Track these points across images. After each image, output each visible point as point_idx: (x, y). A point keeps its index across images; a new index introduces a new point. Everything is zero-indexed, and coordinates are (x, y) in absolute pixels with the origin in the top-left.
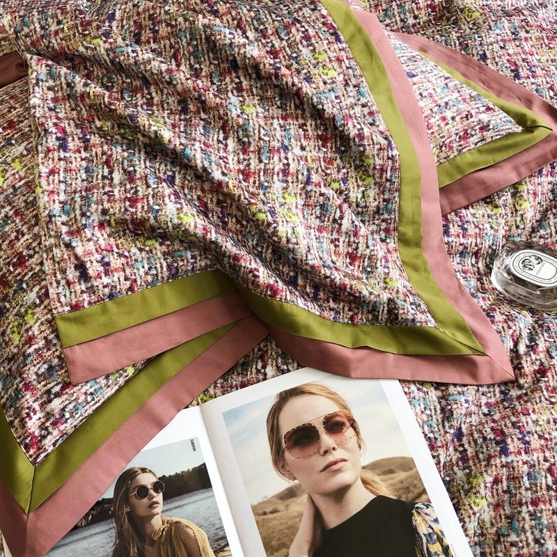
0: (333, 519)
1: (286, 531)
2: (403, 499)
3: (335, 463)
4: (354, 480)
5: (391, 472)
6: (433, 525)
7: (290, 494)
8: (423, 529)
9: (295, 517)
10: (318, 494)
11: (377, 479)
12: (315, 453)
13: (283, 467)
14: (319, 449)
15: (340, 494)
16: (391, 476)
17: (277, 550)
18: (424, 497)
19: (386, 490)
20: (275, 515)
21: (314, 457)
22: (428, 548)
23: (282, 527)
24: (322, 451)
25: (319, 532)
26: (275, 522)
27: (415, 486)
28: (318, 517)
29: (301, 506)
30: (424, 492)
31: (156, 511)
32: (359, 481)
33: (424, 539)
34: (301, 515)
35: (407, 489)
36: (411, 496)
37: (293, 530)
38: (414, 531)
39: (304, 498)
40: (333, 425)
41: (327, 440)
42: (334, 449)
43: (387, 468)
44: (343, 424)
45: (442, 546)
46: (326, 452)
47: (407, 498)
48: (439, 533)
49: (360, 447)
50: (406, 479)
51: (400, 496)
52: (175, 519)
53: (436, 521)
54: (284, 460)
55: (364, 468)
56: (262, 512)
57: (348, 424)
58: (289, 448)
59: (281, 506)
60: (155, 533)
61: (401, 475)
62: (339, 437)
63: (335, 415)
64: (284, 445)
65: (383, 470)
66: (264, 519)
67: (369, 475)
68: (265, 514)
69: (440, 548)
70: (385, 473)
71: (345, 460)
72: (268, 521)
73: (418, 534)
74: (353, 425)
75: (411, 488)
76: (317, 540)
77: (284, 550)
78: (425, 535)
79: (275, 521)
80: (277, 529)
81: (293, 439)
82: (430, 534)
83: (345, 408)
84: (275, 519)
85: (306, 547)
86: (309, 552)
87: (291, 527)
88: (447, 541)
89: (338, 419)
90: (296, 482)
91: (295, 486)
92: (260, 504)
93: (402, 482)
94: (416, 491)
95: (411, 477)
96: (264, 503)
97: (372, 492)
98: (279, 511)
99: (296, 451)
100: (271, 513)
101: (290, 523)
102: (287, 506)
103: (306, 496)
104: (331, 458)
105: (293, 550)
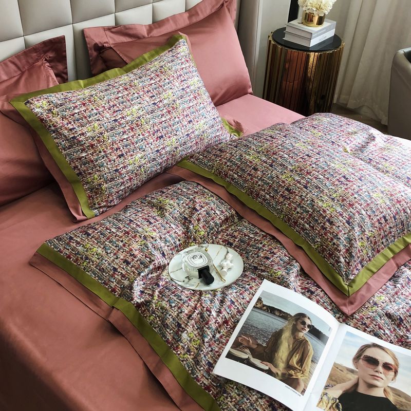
1: (341, 379)
4: (381, 386)
7: (352, 371)
9: (347, 378)
10: (362, 379)
11: (391, 393)
13: (356, 362)
14: (375, 368)
15: (371, 386)
16: (398, 397)
17: (332, 381)
19: (392, 399)
21: (371, 369)
23: (340, 377)
24: (376, 370)
28: (356, 385)
32: (383, 389)
35: (402, 405)
36: (401, 408)
39: (356, 377)
40: (387, 366)
41: (380, 368)
42: (381, 373)
43: (399, 394)
44: (391, 369)
49: (392, 380)
50: (404, 402)
52: (307, 339)
54: (358, 361)
55: (389, 387)
56: (336, 367)
57: (394, 370)
58: (363, 359)
59: (345, 371)
61: (404, 400)
62: (386, 371)
63: (391, 365)
64: (362, 357)
67: (388, 390)
68: (337, 368)
70: (396, 394)
71: (382, 379)
72: (337, 371)
74: (396, 372)
75: (404, 406)
77: (335, 383)
79: (339, 373)
80: (338, 375)
81: (367, 358)
85: (344, 389)
86: (344, 391)
87: (343, 379)
89: (391, 366)
90: (357, 370)
92: (338, 364)
93: (401, 402)
95: (408, 403)
96: (340, 365)
97: (385, 395)
98: (343, 372)
99: (365, 363)
100: (340, 370)
101: (344, 378)
102: (347, 373)
103: (357, 377)
104: (377, 374)
105: (338, 386)
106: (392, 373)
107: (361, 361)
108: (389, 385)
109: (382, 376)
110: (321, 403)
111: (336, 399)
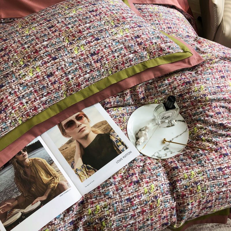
0: (86, 145)
1: (71, 153)
2: (106, 133)
3: (82, 128)
4: (89, 132)
6: (117, 137)
7: (70, 142)
9: (73, 148)
10: (79, 139)
12: (75, 128)
13: (66, 135)
14: (76, 126)
15: (86, 137)
17: (70, 159)
18: (112, 130)
19: (100, 132)
20: (67, 149)
21: (75, 129)
22: (117, 145)
24: (77, 126)
25: (82, 150)
26: (67, 151)
27: (109, 128)
28: (81, 145)
29: (75, 144)
30: (112, 129)
31: (26, 157)
32: (91, 131)
33: (115, 142)
34: (75, 147)
35: (107, 130)
36: (108, 131)
37: (74, 152)
38: (111, 141)
39: (75, 141)
40: (79, 118)
42: (81, 125)
44: (82, 117)
46: (79, 126)
47: (107, 132)
48: (119, 139)
49: (89, 122)
50: (106, 127)
51: (105, 132)
52: (33, 158)
53: (118, 136)
54: (65, 132)
57: (83, 116)
58: (66, 129)
59: (68, 146)
60: (28, 164)
61: (104, 126)
62: (81, 121)
64: (64, 128)
66: (63, 151)
67: (94, 129)
69: (121, 143)
71: (85, 127)
73: (113, 141)
74: (85, 116)
76: (82, 152)
78: (115, 141)
80: (69, 153)
81: (67, 126)
82: (116, 140)
84: (67, 150)
85: (79, 155)
86: (81, 156)
88: (122, 140)
89: (80, 116)
90: (71, 138)
91: (71, 139)
92: (61, 147)
93: (104, 128)
94: (109, 129)
95: (107, 126)
97: (96, 134)
100: (65, 149)
101: (72, 150)
102: (70, 145)
103: (76, 141)
105: (75, 157)
111: (83, 165)
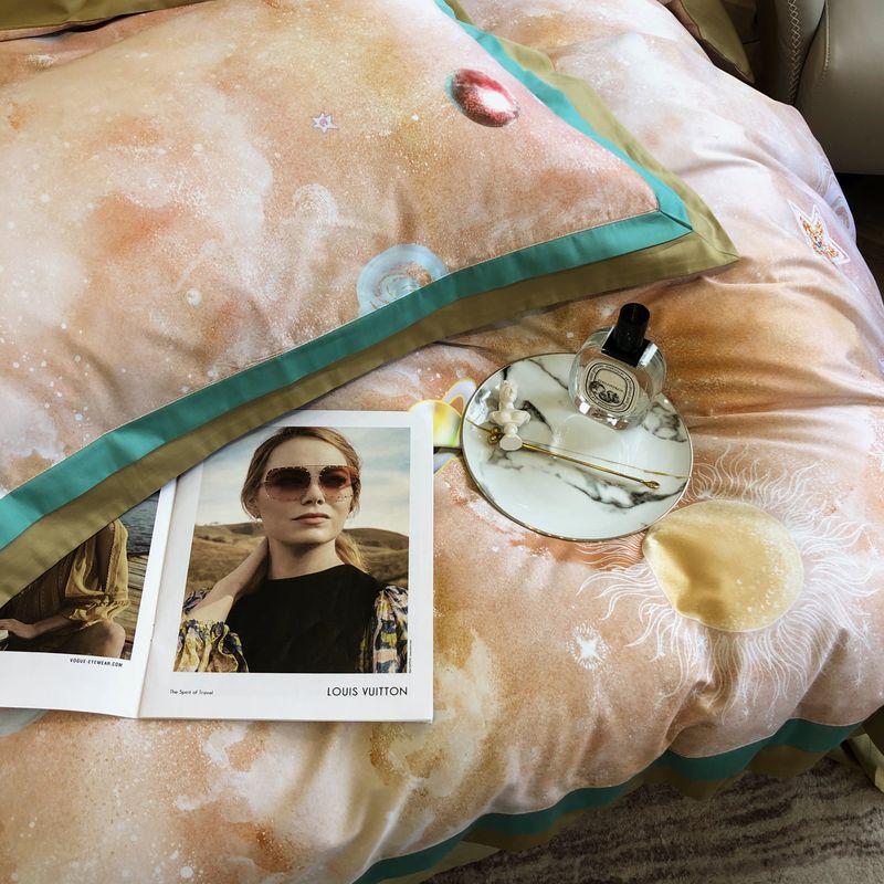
0: (282, 570)
1: (221, 564)
3: (315, 516)
4: (327, 539)
5: (376, 544)
6: (399, 614)
7: (246, 530)
8: (383, 614)
9: (239, 554)
10: (278, 541)
11: (355, 547)
12: (296, 500)
14: (303, 496)
15: (304, 549)
16: (374, 548)
17: (201, 579)
18: (402, 581)
19: (358, 560)
20: (218, 544)
21: (293, 503)
22: (379, 635)
23: (220, 559)
24: (305, 500)
25: (259, 578)
27: (397, 567)
28: (266, 562)
30: (406, 576)
32: (333, 543)
33: (380, 625)
35: (386, 568)
36: (386, 576)
38: (372, 613)
39: (260, 539)
40: (332, 478)
41: (317, 490)
42: (320, 502)
43: (372, 540)
44: (344, 481)
45: (398, 639)
46: (309, 502)
47: (381, 576)
48: (402, 624)
49: (351, 509)
50: (390, 556)
53: (405, 610)
54: (256, 494)
55: (345, 531)
57: (349, 482)
58: (268, 485)
59: (229, 538)
61: (388, 551)
62: (331, 493)
63: (339, 469)
64: (264, 480)
65: (367, 539)
66: (202, 544)
67: (347, 540)
68: (207, 538)
69: (395, 641)
71: (327, 517)
72: (207, 547)
73: (376, 618)
74: (356, 484)
75: (391, 568)
76: (253, 585)
77: (210, 583)
78: (383, 621)
79: (214, 550)
80: (213, 559)
81: (277, 478)
82: (389, 622)
83: (355, 464)
84: (216, 547)
85: (236, 589)
86: (238, 594)
87: (229, 562)
89: (341, 473)
90: (259, 520)
91: (256, 524)
92: (206, 526)
93: (383, 558)
94: (395, 573)
95: (397, 556)
96: (211, 527)
97: (342, 558)
98: (224, 542)
99: (276, 490)
100: (215, 540)
101: (230, 558)
102: (236, 541)
103: (263, 538)
104: (312, 510)
106: (347, 491)
107: (264, 492)
108: (346, 527)
109: (324, 509)
110: (185, 656)
111: (221, 625)
